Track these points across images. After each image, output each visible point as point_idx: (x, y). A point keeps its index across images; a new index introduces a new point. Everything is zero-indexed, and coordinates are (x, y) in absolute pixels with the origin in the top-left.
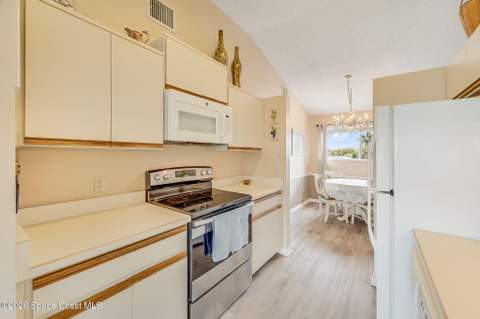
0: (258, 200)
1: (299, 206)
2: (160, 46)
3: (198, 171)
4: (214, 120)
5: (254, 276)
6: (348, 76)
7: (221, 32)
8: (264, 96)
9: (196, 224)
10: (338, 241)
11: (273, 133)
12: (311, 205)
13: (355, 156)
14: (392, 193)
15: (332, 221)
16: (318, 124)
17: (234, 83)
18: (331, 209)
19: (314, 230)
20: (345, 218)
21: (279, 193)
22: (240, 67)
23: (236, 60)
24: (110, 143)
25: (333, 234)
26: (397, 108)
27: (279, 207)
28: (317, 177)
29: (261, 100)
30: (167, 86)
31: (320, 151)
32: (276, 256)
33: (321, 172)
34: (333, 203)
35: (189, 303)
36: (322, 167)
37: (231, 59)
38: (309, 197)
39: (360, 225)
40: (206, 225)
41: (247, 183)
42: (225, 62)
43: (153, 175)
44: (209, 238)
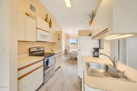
0: (56, 54)
1: (64, 56)
2: (35, 18)
3: (41, 48)
4: (47, 36)
5: (56, 71)
6: (74, 27)
7: (47, 14)
9: (45, 59)
10: (72, 62)
12: (66, 56)
13: (75, 45)
14: (80, 50)
15: (71, 59)
16: (68, 37)
17: (50, 27)
18: (71, 56)
19: (67, 61)
20: (73, 58)
21: (60, 53)
22: (51, 24)
23: (50, 21)
24: (25, 41)
25: (71, 61)
26: (81, 37)
27: (60, 56)
28: (68, 49)
29: (56, 31)
30: (37, 28)
31: (68, 43)
32: (60, 67)
33: (69, 48)
34: (71, 55)
35: (44, 76)
36: (69, 47)
38: (66, 54)
39: (76, 59)
40: (47, 59)
41: (52, 51)
42: (48, 22)
43: (31, 49)
44: (47, 62)
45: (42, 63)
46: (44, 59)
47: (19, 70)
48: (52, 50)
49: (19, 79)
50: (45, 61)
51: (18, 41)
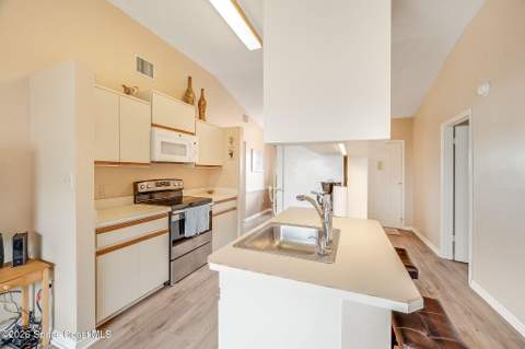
2: (148, 97)
3: (172, 182)
4: (184, 146)
7: (190, 78)
8: (224, 126)
9: (175, 212)
11: (231, 154)
17: (200, 118)
21: (235, 199)
22: (205, 104)
23: (202, 99)
24: (119, 163)
27: (235, 209)
28: (270, 188)
30: (152, 125)
35: (170, 260)
37: (198, 97)
40: (180, 214)
41: (210, 192)
42: (193, 103)
43: (139, 185)
44: (182, 223)
45: (163, 224)
46: (170, 214)
47: (98, 231)
48: (210, 189)
49: (98, 254)
50: (176, 218)
51: (96, 162)
